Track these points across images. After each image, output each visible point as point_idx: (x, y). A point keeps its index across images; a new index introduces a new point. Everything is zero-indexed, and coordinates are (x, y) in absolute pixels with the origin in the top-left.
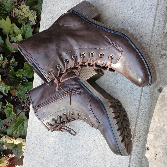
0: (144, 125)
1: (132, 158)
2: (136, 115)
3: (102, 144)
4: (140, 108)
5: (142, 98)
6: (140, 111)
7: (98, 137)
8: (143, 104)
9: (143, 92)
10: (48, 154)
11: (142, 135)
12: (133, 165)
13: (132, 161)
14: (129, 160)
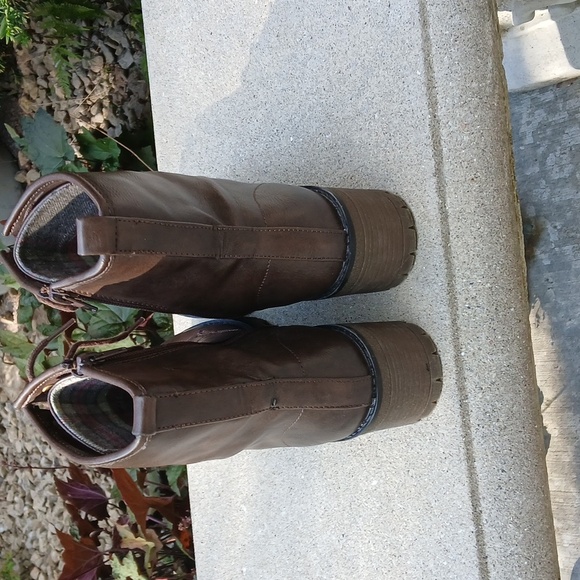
0: (494, 357)
1: (484, 516)
2: (448, 322)
3: (375, 483)
4: (458, 287)
5: (453, 241)
6: (461, 298)
7: (359, 459)
8: (465, 266)
9: (450, 220)
10: (244, 570)
11: (499, 405)
12: (497, 546)
13: (487, 529)
14: (472, 528)
